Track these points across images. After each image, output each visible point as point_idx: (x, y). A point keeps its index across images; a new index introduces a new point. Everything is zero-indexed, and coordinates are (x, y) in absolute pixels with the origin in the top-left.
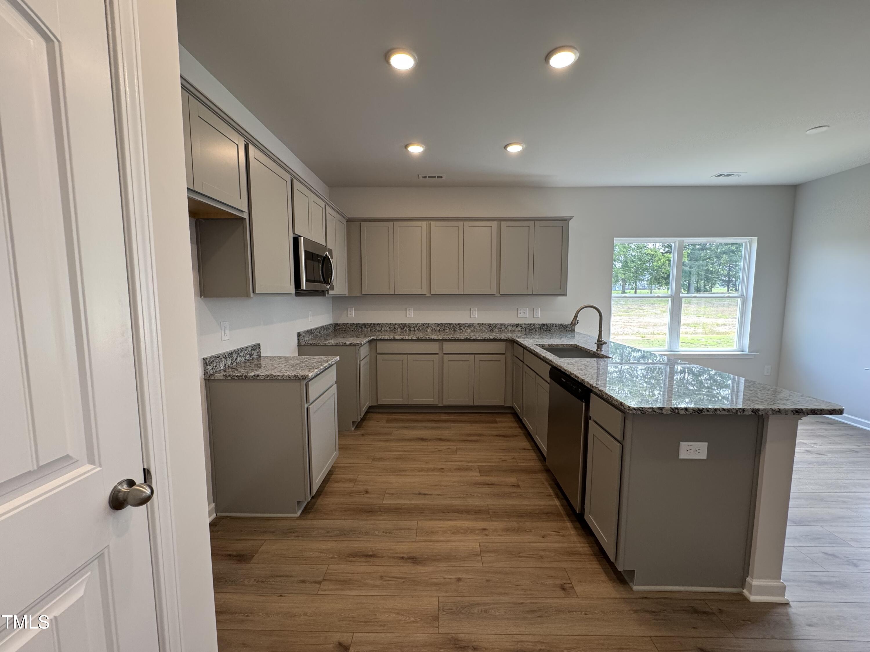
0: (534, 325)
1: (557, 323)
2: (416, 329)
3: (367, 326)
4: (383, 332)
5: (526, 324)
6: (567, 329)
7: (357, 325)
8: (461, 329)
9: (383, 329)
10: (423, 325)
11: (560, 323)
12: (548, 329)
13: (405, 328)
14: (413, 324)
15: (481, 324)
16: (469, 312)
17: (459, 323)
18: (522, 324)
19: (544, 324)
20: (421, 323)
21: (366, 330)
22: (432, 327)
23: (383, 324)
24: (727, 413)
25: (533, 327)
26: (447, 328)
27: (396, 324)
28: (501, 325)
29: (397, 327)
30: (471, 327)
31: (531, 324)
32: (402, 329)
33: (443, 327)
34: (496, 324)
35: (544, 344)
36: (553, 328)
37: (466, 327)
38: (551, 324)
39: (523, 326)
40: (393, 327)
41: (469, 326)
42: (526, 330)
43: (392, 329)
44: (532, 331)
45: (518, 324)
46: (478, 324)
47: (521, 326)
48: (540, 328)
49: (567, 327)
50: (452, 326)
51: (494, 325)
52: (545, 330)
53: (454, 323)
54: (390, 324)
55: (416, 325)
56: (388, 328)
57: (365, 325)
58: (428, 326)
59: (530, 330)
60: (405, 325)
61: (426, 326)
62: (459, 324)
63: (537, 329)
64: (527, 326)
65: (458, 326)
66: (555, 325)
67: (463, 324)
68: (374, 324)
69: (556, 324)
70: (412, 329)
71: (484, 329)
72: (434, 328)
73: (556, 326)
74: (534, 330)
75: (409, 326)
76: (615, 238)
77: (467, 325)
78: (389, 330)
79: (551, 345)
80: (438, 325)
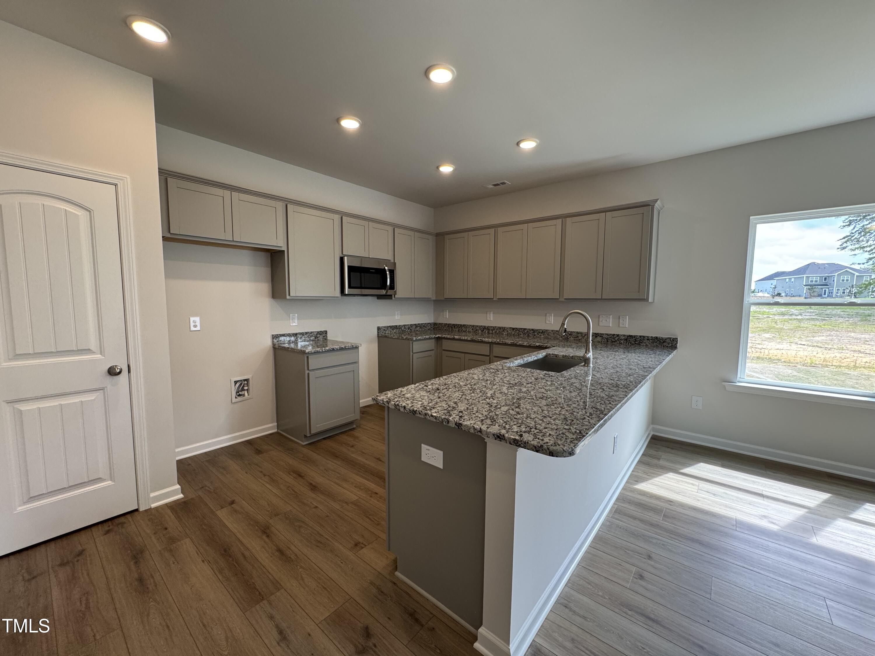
0: (618, 335)
1: (650, 336)
2: (494, 331)
3: (456, 327)
4: (467, 333)
5: (607, 334)
6: (665, 344)
7: (449, 325)
8: (535, 335)
9: (467, 330)
10: (500, 329)
11: (654, 336)
12: (637, 342)
13: (485, 330)
14: (492, 327)
15: (555, 331)
16: (545, 317)
17: (533, 328)
18: (603, 334)
19: (632, 336)
20: (498, 326)
21: (455, 330)
22: (507, 331)
23: (468, 325)
24: (435, 420)
25: (617, 338)
26: (521, 333)
27: (477, 326)
28: (578, 333)
29: (478, 329)
30: (545, 333)
31: (614, 335)
32: (482, 331)
33: (518, 331)
34: (572, 332)
35: (558, 355)
36: (645, 341)
37: (539, 333)
38: (640, 336)
39: (604, 336)
40: (475, 329)
41: (543, 332)
42: (607, 341)
43: (474, 330)
44: (616, 343)
45: (598, 334)
46: (552, 331)
47: (601, 336)
48: (626, 340)
49: (664, 342)
50: (526, 331)
51: (570, 333)
52: (633, 343)
53: (528, 328)
54: (473, 326)
55: (494, 328)
56: (471, 329)
57: (454, 326)
58: (504, 329)
59: (613, 342)
60: (484, 328)
61: (502, 330)
62: (532, 330)
63: (622, 341)
64: (608, 337)
65: (532, 331)
66: (646, 338)
67: (537, 330)
68: (461, 325)
69: (648, 337)
70: (491, 332)
71: (558, 336)
72: (509, 332)
73: (648, 340)
74: (618, 342)
75: (488, 328)
76: (751, 217)
77: (541, 331)
78: (472, 331)
79: (566, 356)
80: (513, 329)
